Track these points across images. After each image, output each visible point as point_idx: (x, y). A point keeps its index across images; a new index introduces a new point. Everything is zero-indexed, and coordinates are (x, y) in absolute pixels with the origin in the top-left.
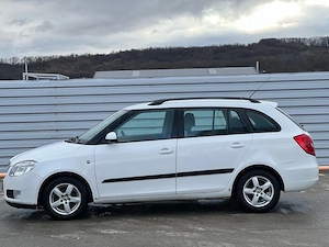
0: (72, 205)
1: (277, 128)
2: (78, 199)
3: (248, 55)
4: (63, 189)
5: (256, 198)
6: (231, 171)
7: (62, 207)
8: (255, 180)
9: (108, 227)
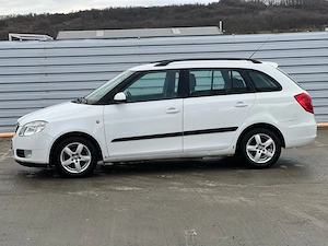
0: (82, 163)
1: (278, 88)
2: (89, 158)
3: (207, 14)
4: (74, 148)
5: (258, 155)
6: (234, 129)
7: (72, 166)
8: (258, 137)
9: (121, 185)
